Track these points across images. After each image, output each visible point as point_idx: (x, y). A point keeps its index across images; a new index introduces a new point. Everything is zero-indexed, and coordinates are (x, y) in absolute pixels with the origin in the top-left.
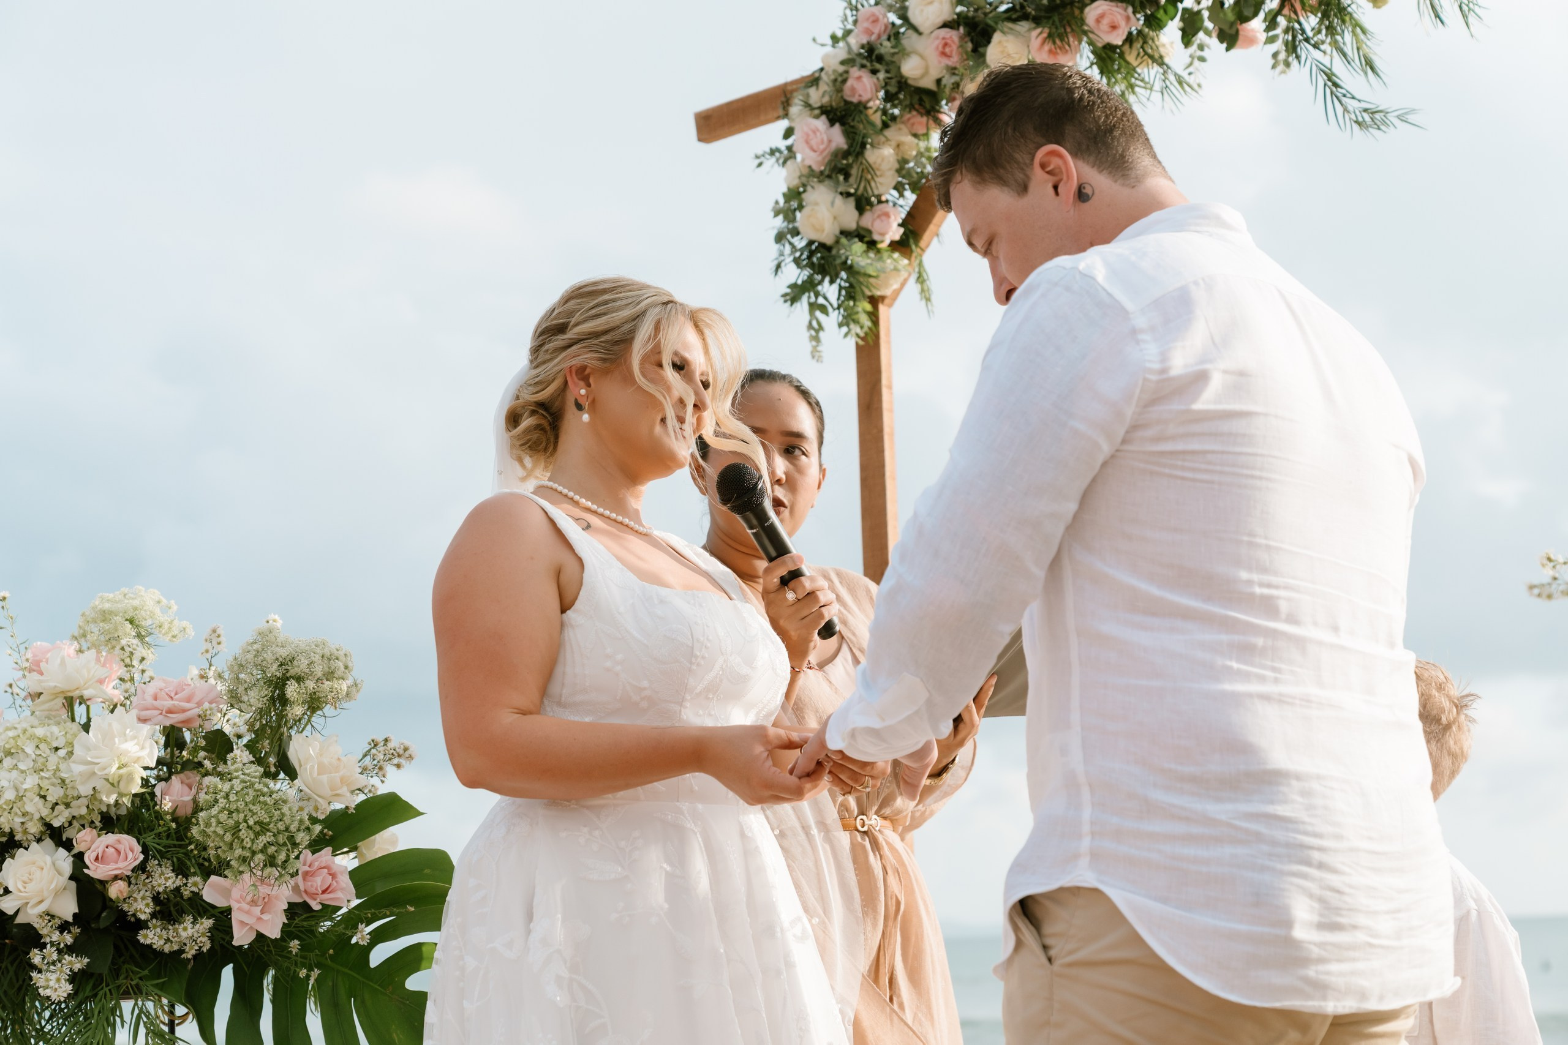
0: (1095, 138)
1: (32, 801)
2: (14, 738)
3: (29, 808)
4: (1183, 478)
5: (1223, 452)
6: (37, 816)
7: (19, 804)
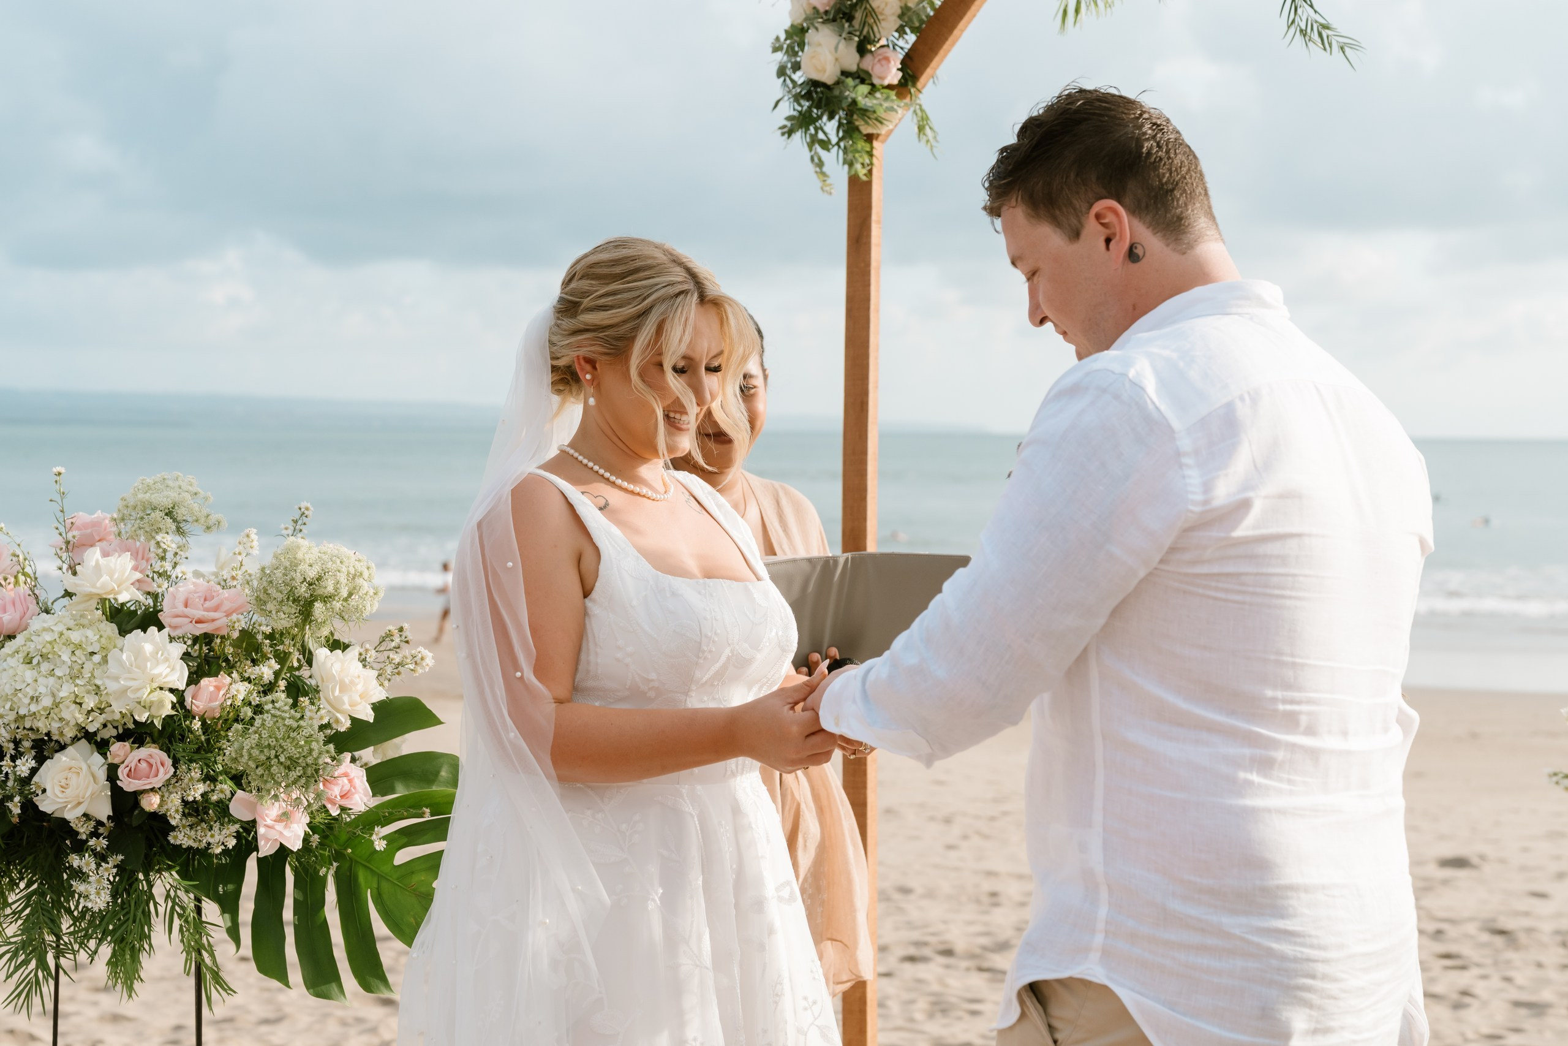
0: (1156, 197)
1: (68, 707)
2: (50, 643)
3: (66, 715)
4: (1215, 599)
5: (1256, 574)
6: (73, 723)
7: (56, 710)
